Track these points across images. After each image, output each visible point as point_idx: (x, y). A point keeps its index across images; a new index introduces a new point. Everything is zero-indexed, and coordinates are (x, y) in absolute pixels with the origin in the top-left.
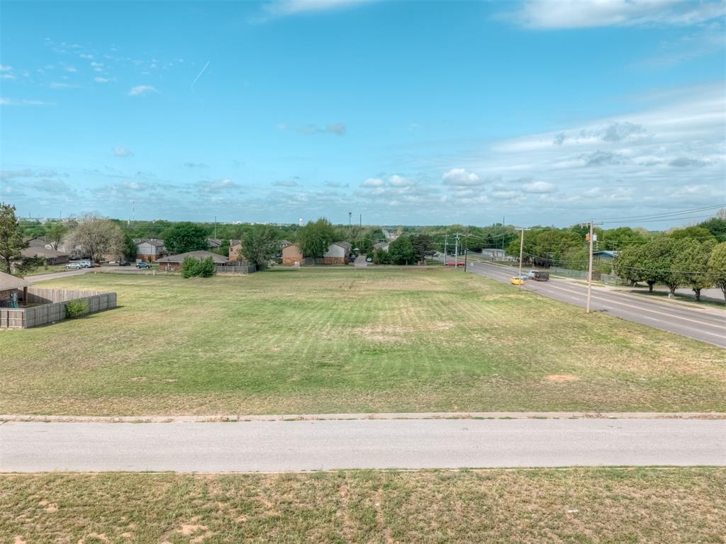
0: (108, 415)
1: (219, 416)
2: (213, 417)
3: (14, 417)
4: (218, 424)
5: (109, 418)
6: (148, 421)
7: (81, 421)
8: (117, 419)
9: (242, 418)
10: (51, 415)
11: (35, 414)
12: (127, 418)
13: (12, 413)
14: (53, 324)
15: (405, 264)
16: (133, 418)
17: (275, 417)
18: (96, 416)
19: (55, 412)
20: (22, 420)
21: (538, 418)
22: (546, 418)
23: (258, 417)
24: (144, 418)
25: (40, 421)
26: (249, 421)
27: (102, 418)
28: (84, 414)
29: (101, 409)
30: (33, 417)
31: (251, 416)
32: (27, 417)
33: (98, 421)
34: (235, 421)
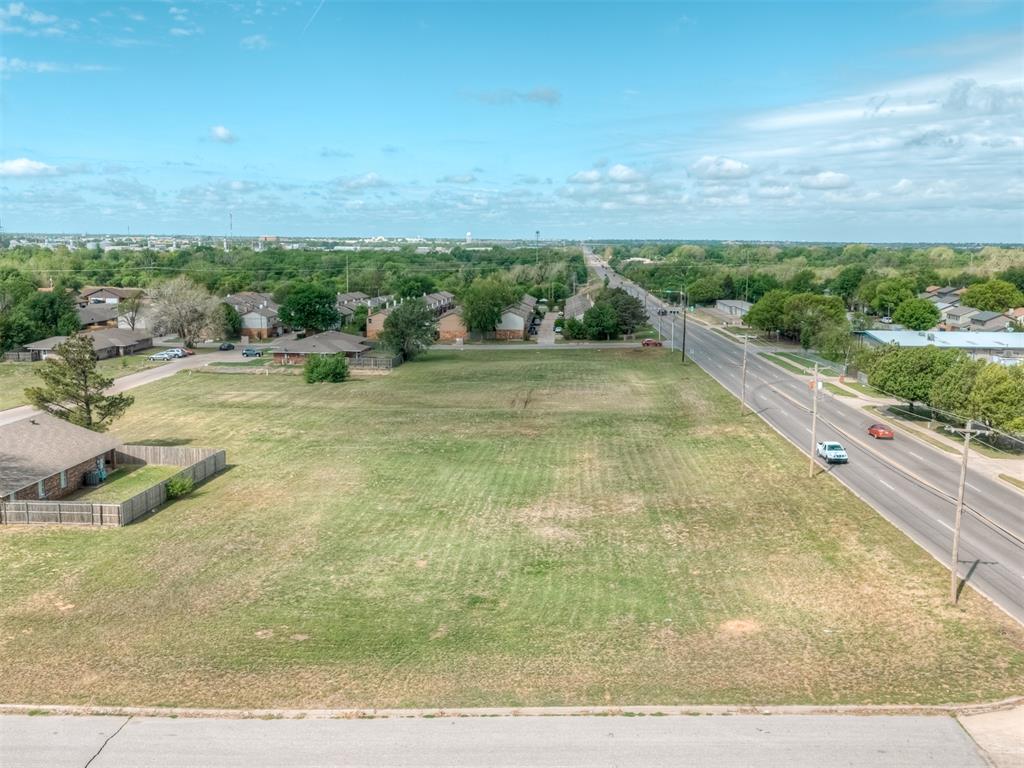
0: (236, 707)
1: (355, 711)
2: (348, 711)
3: (137, 709)
4: (354, 720)
5: (237, 711)
6: (280, 717)
7: (209, 716)
8: (246, 713)
9: (380, 712)
10: (176, 707)
11: (160, 705)
12: (257, 712)
13: (136, 704)
14: (153, 514)
15: (606, 339)
16: (263, 712)
17: (414, 711)
18: (224, 708)
19: (181, 702)
20: (147, 715)
21: (691, 714)
22: (698, 714)
23: (395, 711)
24: (275, 712)
25: (165, 715)
26: (387, 717)
27: (231, 711)
28: (211, 706)
29: (229, 697)
30: (159, 710)
31: (388, 710)
32: (151, 710)
33: (226, 716)
34: (371, 717)
